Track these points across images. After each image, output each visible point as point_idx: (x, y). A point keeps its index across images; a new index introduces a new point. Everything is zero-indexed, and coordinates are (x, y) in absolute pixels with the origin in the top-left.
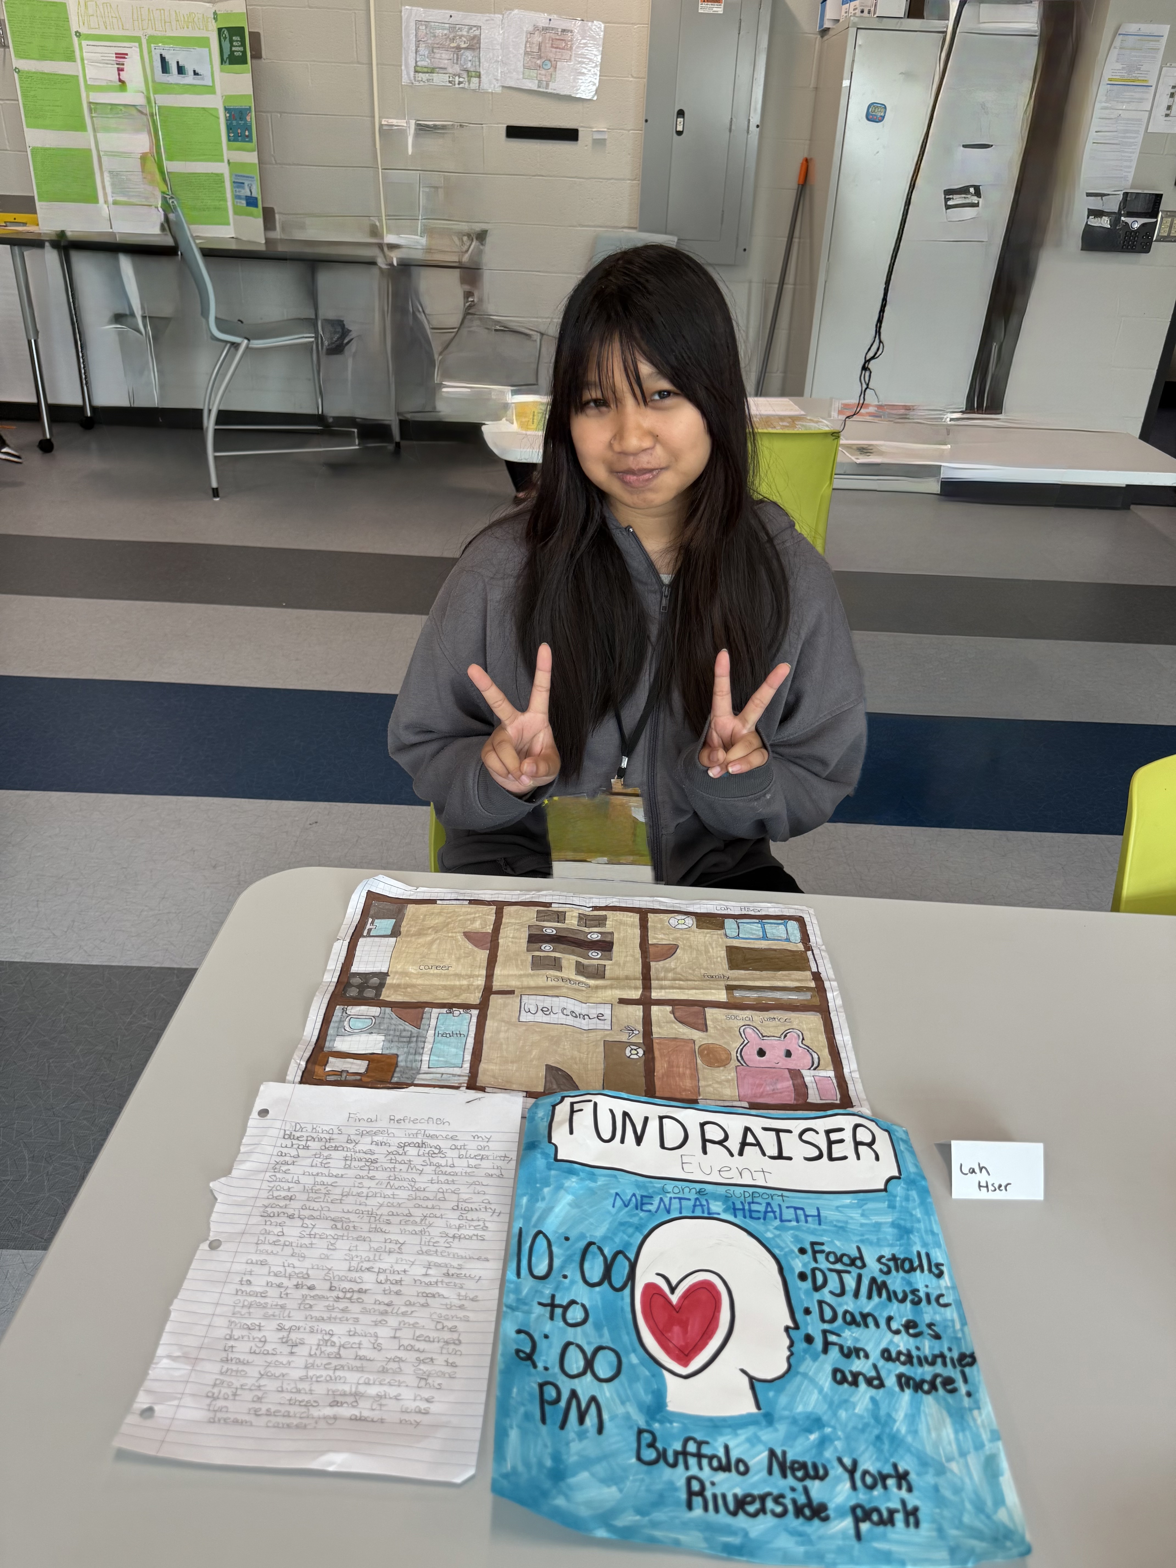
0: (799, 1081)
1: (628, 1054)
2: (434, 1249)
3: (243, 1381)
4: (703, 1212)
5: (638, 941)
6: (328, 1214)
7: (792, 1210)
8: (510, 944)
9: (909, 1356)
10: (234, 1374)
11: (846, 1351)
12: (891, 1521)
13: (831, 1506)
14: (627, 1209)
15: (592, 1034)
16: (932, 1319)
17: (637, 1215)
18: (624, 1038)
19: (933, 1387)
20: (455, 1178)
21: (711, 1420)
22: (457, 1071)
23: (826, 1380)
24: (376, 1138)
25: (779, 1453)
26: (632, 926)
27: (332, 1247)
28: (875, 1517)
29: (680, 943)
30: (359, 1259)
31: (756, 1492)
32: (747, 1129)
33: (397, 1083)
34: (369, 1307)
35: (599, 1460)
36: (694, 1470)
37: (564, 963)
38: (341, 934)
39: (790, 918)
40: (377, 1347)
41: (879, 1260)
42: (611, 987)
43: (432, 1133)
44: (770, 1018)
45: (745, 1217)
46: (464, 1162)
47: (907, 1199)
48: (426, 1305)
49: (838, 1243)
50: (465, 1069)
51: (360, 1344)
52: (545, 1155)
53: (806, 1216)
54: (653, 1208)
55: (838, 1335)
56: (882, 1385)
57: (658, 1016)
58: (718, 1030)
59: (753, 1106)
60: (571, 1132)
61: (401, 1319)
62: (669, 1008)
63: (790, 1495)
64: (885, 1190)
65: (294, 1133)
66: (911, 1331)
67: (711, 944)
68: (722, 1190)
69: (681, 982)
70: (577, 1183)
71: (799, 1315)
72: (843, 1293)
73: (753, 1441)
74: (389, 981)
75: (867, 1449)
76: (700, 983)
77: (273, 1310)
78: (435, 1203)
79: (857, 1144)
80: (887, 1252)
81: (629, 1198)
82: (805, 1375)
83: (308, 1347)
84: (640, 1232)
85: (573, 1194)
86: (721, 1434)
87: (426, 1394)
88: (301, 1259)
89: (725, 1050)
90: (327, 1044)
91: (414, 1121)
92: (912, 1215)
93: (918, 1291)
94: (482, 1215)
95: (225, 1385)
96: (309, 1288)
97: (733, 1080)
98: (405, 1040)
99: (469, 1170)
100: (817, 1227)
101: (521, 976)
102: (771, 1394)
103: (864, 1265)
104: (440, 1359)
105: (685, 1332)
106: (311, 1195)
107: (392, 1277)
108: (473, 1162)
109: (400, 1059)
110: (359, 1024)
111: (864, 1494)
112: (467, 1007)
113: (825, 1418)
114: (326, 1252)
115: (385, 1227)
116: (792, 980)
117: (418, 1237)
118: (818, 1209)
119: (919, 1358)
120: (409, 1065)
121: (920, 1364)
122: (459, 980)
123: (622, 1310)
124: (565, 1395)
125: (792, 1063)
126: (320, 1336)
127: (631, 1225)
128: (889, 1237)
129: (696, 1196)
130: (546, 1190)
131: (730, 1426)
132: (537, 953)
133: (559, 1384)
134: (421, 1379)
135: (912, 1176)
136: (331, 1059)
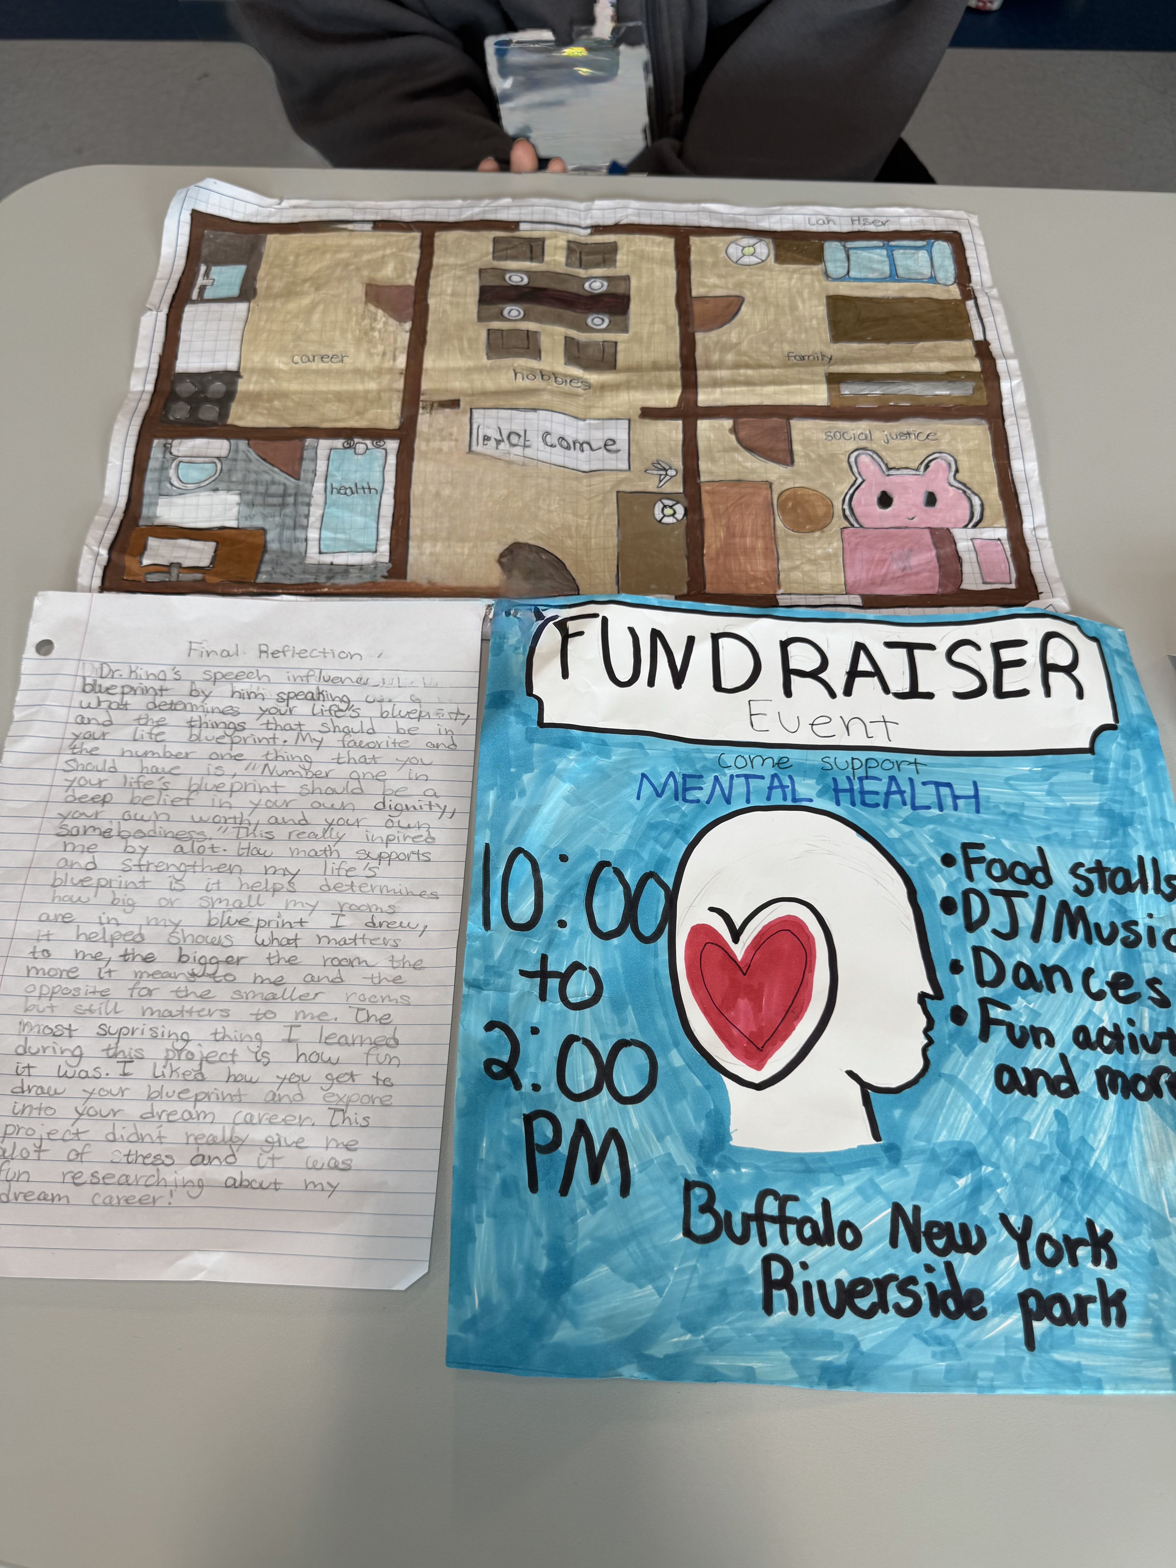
0: (948, 550)
1: (658, 515)
2: (348, 881)
3: (50, 1125)
4: (785, 799)
5: (672, 292)
6: (167, 827)
7: (932, 788)
8: (448, 307)
9: (1117, 1035)
10: (35, 1113)
11: (1018, 1034)
12: (1082, 1317)
13: (988, 1294)
14: (660, 800)
15: (596, 480)
16: (1156, 972)
17: (677, 808)
18: (651, 485)
19: (1154, 1089)
20: (377, 753)
21: (800, 1158)
22: (366, 559)
23: (985, 1086)
24: (238, 687)
25: (909, 1210)
26: (663, 262)
27: (177, 887)
28: (1057, 1311)
29: (747, 294)
30: (223, 905)
31: (871, 1276)
32: (860, 647)
33: (266, 585)
34: (245, 989)
35: (625, 1240)
36: (775, 1245)
37: (545, 342)
38: (154, 298)
39: (938, 235)
40: (262, 1059)
41: (1074, 871)
42: (628, 386)
43: (333, 674)
44: (902, 434)
45: (853, 804)
46: (390, 725)
47: (1126, 764)
48: (338, 981)
49: (1006, 843)
50: (382, 555)
51: (233, 1055)
52: (523, 717)
53: (955, 797)
54: (703, 795)
55: (1006, 1007)
56: (1074, 1089)
57: (709, 440)
58: (811, 460)
59: (871, 602)
60: (565, 675)
61: (297, 1007)
62: (728, 423)
63: (924, 1278)
64: (1091, 750)
65: (99, 681)
66: (1122, 993)
67: (800, 293)
68: (815, 757)
69: (750, 372)
70: (577, 761)
71: (943, 974)
72: (1014, 932)
73: (867, 1192)
74: (242, 386)
75: (1048, 1197)
76: (782, 371)
77: (91, 1001)
78: (346, 799)
79: (1047, 668)
80: (1088, 858)
81: (663, 780)
82: (952, 1079)
83: (151, 1063)
84: (683, 839)
85: (572, 780)
86: (818, 1184)
87: (345, 1135)
88: (129, 909)
89: (824, 498)
90: (145, 511)
91: (301, 655)
92: (1133, 793)
93: (1136, 923)
94: (424, 818)
95: (22, 1133)
96: (145, 960)
97: (835, 555)
98: (275, 501)
99: (399, 738)
100: (973, 816)
101: (469, 371)
102: (897, 1113)
103: (1049, 881)
104: (365, 1074)
105: (757, 1007)
106: (138, 793)
107: (281, 934)
108: (404, 724)
109: (270, 536)
110: (192, 474)
111: (1042, 1273)
112: (377, 435)
113: (982, 1150)
114: (168, 894)
115: (264, 847)
116: (941, 360)
117: (321, 862)
118: (975, 784)
119: (1132, 1037)
120: (286, 547)
121: (1135, 1049)
122: (362, 382)
123: (656, 974)
124: (568, 1131)
125: (937, 518)
126: (168, 1044)
127: (667, 827)
128: (1092, 832)
129: (773, 772)
130: (526, 778)
131: (831, 1170)
132: (496, 325)
133: (558, 1113)
134: (335, 1110)
135: (1135, 722)
136: (152, 542)
